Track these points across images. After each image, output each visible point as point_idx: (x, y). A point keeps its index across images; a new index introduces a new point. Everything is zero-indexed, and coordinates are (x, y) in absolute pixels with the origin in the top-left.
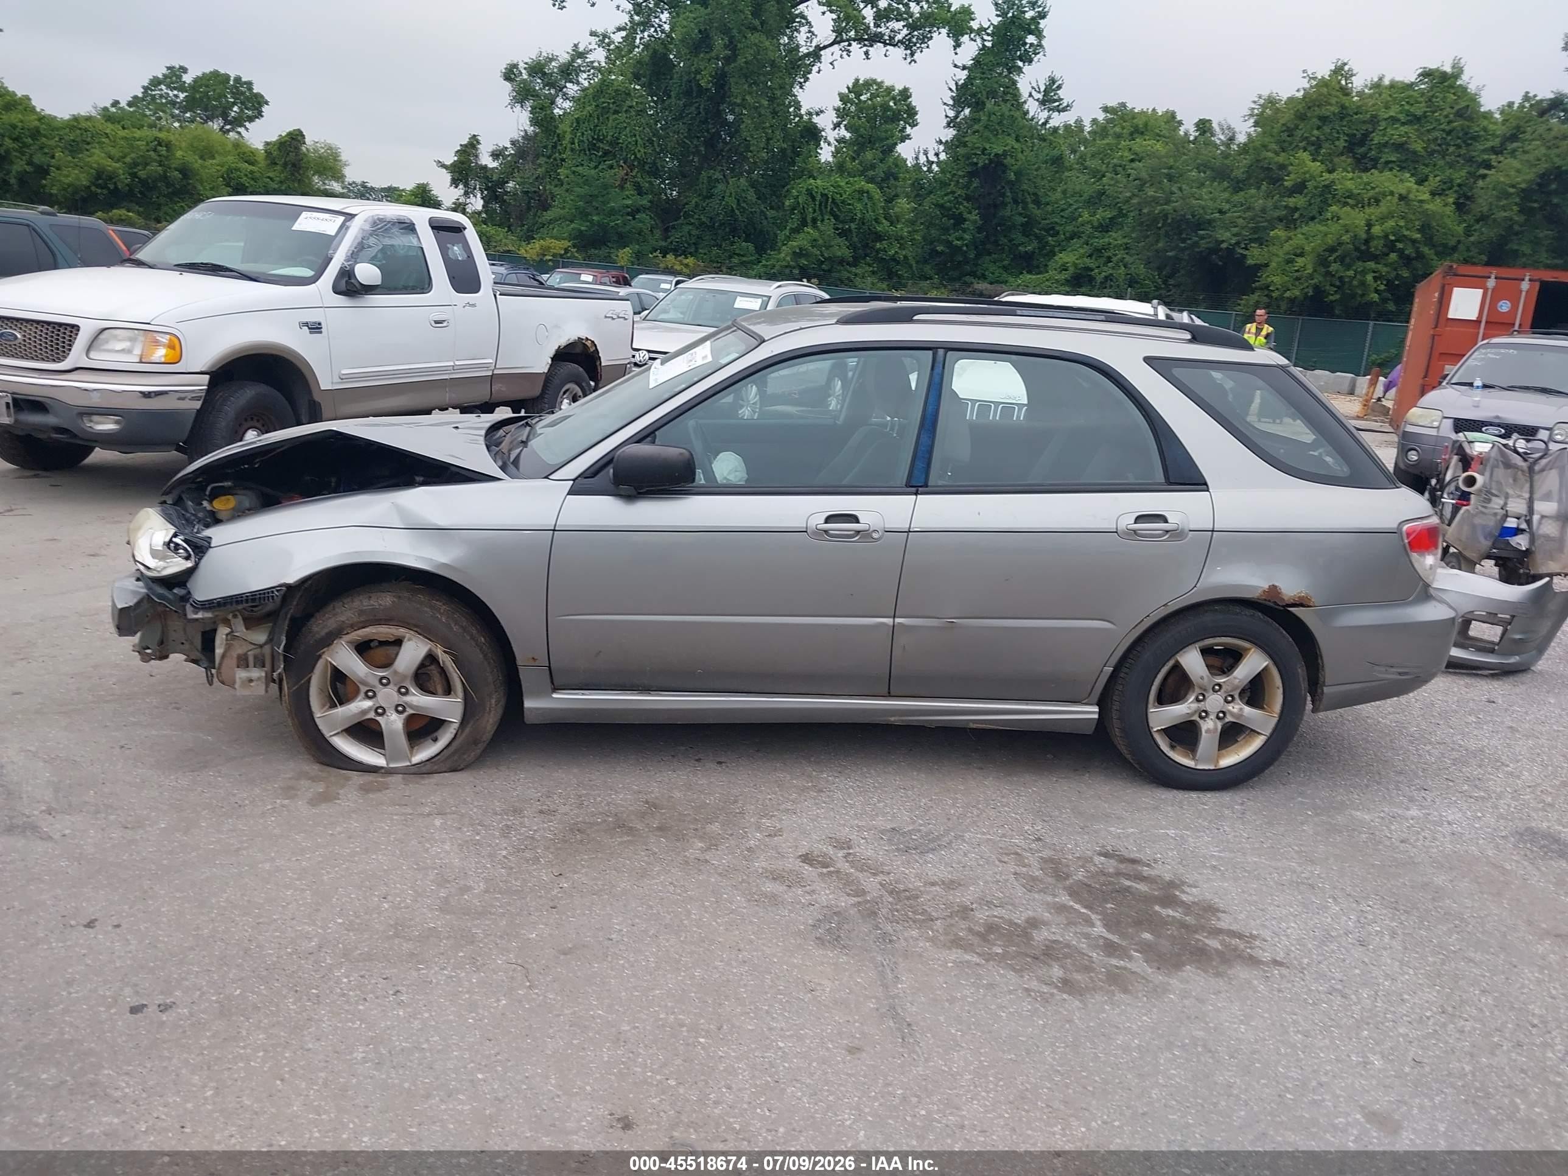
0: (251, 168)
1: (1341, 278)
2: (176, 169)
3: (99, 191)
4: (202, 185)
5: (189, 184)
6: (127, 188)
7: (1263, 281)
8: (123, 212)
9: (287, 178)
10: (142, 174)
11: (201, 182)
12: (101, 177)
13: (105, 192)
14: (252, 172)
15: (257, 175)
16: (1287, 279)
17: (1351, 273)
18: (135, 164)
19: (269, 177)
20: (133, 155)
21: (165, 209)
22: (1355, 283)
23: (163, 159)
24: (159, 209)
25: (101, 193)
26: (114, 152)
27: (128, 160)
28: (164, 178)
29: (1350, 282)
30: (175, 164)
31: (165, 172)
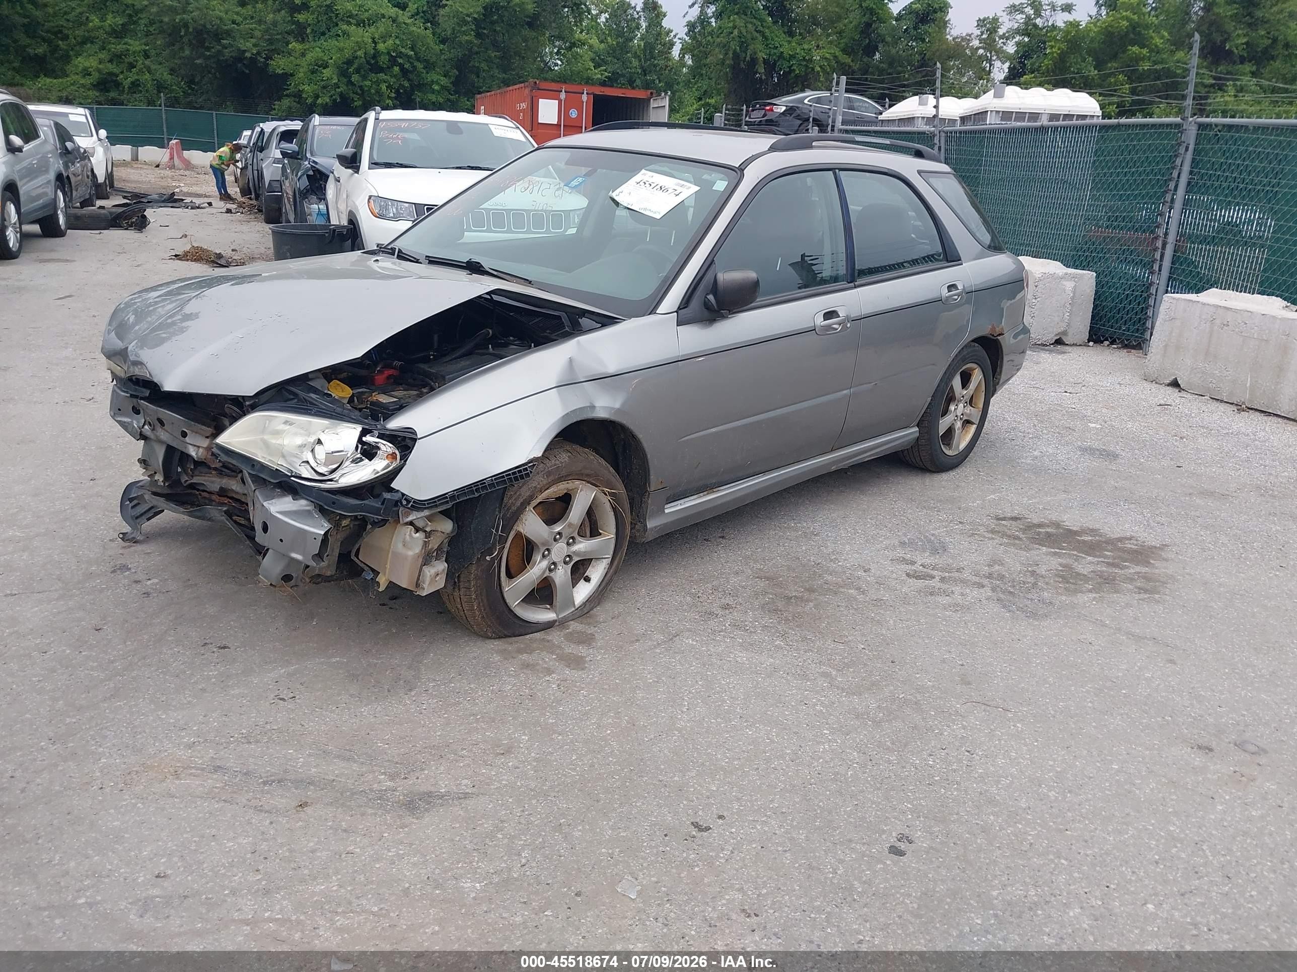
1: (361, 87)
7: (292, 89)
16: (316, 87)
17: (368, 83)
22: (373, 91)
29: (369, 90)
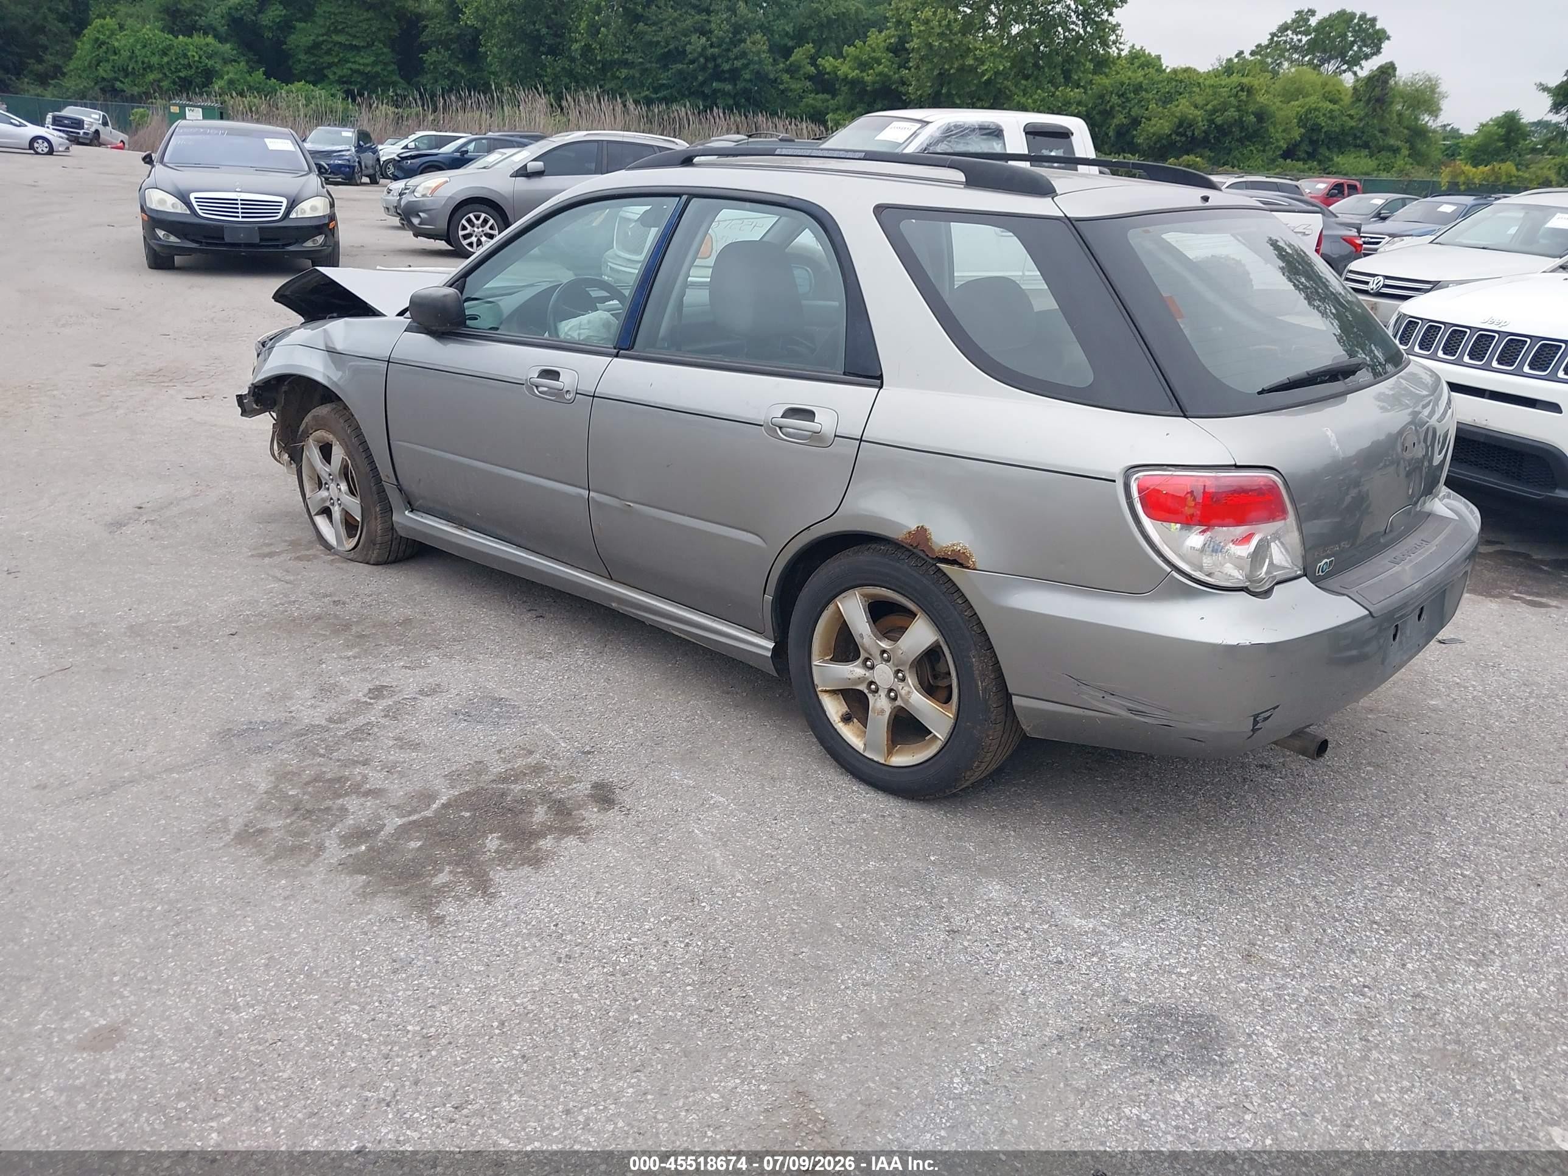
0: (1331, 106)
2: (1253, 113)
3: (1178, 138)
4: (1274, 127)
5: (1262, 127)
6: (1203, 134)
8: (1192, 157)
9: (1367, 115)
10: (1219, 120)
11: (1274, 124)
12: (1183, 125)
13: (1184, 139)
14: (1331, 111)
15: (1337, 113)
18: (1214, 111)
19: (1349, 115)
20: (1215, 102)
21: (1236, 153)
23: (1242, 103)
24: (1229, 154)
25: (1180, 141)
26: (1200, 100)
27: (1209, 107)
28: (1239, 123)
30: (1252, 108)
31: (1241, 118)
